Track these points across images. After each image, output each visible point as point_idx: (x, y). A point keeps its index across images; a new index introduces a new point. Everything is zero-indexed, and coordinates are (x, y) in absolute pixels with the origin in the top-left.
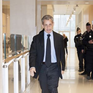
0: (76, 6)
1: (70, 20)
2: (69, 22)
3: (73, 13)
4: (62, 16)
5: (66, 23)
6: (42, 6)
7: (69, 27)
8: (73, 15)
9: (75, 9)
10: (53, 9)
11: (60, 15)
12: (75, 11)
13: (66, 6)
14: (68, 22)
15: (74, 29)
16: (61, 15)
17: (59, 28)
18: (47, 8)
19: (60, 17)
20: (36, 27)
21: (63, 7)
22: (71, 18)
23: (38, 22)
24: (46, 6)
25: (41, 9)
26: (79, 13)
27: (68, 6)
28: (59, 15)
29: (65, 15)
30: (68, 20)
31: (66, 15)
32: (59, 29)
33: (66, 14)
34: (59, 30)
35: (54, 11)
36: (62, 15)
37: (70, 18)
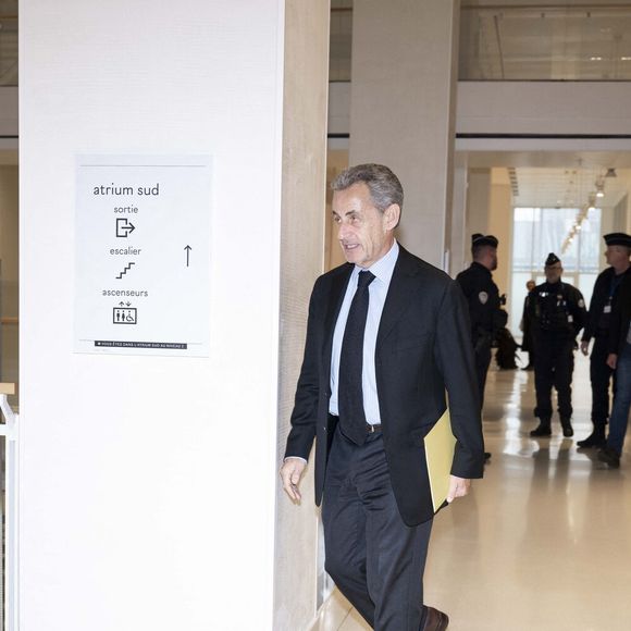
0: (607, 175)
1: (578, 228)
2: (576, 237)
3: (592, 202)
4: (549, 214)
5: (562, 242)
6: (472, 171)
7: (575, 255)
8: (591, 209)
9: (600, 187)
10: (514, 185)
11: (538, 210)
12: (600, 195)
13: (567, 172)
14: (571, 235)
15: (593, 266)
16: (542, 208)
17: (532, 261)
18: (489, 180)
19: (537, 219)
20: (447, 254)
21: (553, 178)
22: (584, 221)
23: (454, 234)
24: (487, 171)
25: (466, 185)
26: (615, 203)
27: (575, 173)
28: (535, 207)
29: (558, 208)
30: (569, 228)
31: (562, 211)
32: (535, 264)
33: (565, 207)
34: (533, 267)
35: (516, 193)
36: (546, 211)
37: (579, 222)
